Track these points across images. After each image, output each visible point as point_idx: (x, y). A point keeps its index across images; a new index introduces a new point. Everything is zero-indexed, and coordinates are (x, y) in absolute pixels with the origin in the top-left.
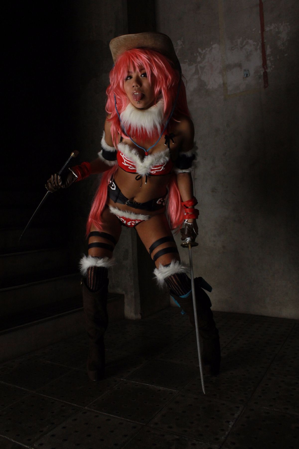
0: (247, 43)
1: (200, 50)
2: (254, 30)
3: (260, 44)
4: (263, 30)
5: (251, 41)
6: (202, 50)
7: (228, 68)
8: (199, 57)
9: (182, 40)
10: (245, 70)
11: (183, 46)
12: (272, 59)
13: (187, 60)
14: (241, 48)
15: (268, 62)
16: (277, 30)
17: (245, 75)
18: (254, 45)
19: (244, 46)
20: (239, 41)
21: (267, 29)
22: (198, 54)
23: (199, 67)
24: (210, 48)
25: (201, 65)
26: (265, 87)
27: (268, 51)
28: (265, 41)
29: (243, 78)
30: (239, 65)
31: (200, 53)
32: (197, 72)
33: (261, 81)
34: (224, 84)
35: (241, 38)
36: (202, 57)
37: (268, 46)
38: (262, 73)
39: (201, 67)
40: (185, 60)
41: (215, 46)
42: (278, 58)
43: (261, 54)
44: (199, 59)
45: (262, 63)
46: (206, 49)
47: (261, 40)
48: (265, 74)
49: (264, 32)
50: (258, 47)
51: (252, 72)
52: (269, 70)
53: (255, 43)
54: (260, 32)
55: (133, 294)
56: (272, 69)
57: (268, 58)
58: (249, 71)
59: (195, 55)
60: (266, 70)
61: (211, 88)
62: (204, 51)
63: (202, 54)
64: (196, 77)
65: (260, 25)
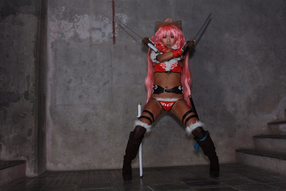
0: (105, 19)
1: (76, 15)
2: (109, 13)
3: (112, 22)
4: (114, 15)
5: (107, 19)
6: (78, 16)
7: (93, 29)
8: (75, 19)
9: (66, 7)
10: (103, 33)
11: (66, 10)
12: (118, 30)
13: (68, 19)
14: (102, 21)
15: (116, 31)
16: (121, 17)
17: (103, 35)
18: (109, 21)
19: (103, 20)
20: (101, 17)
21: (116, 15)
22: (75, 17)
23: (75, 24)
24: (83, 16)
25: (77, 24)
26: (114, 44)
27: (116, 26)
28: (115, 20)
29: (102, 36)
30: (100, 30)
31: (76, 17)
32: (73, 27)
33: (112, 40)
34: (90, 37)
35: (102, 16)
36: (78, 20)
37: (116, 24)
38: (112, 36)
39: (76, 25)
40: (66, 19)
41: (86, 15)
42: (121, 30)
43: (112, 27)
44: (75, 20)
45: (112, 31)
46: (81, 16)
47: (112, 19)
48: (114, 38)
49: (114, 16)
50: (111, 23)
51: (107, 34)
52: (116, 36)
53: (109, 20)
54: (112, 15)
55: (34, 159)
56: (117, 35)
57: (116, 29)
58: (105, 33)
59: (73, 17)
60: (115, 35)
61: (82, 38)
62: (79, 17)
63: (78, 18)
64: (73, 30)
65: (112, 12)
